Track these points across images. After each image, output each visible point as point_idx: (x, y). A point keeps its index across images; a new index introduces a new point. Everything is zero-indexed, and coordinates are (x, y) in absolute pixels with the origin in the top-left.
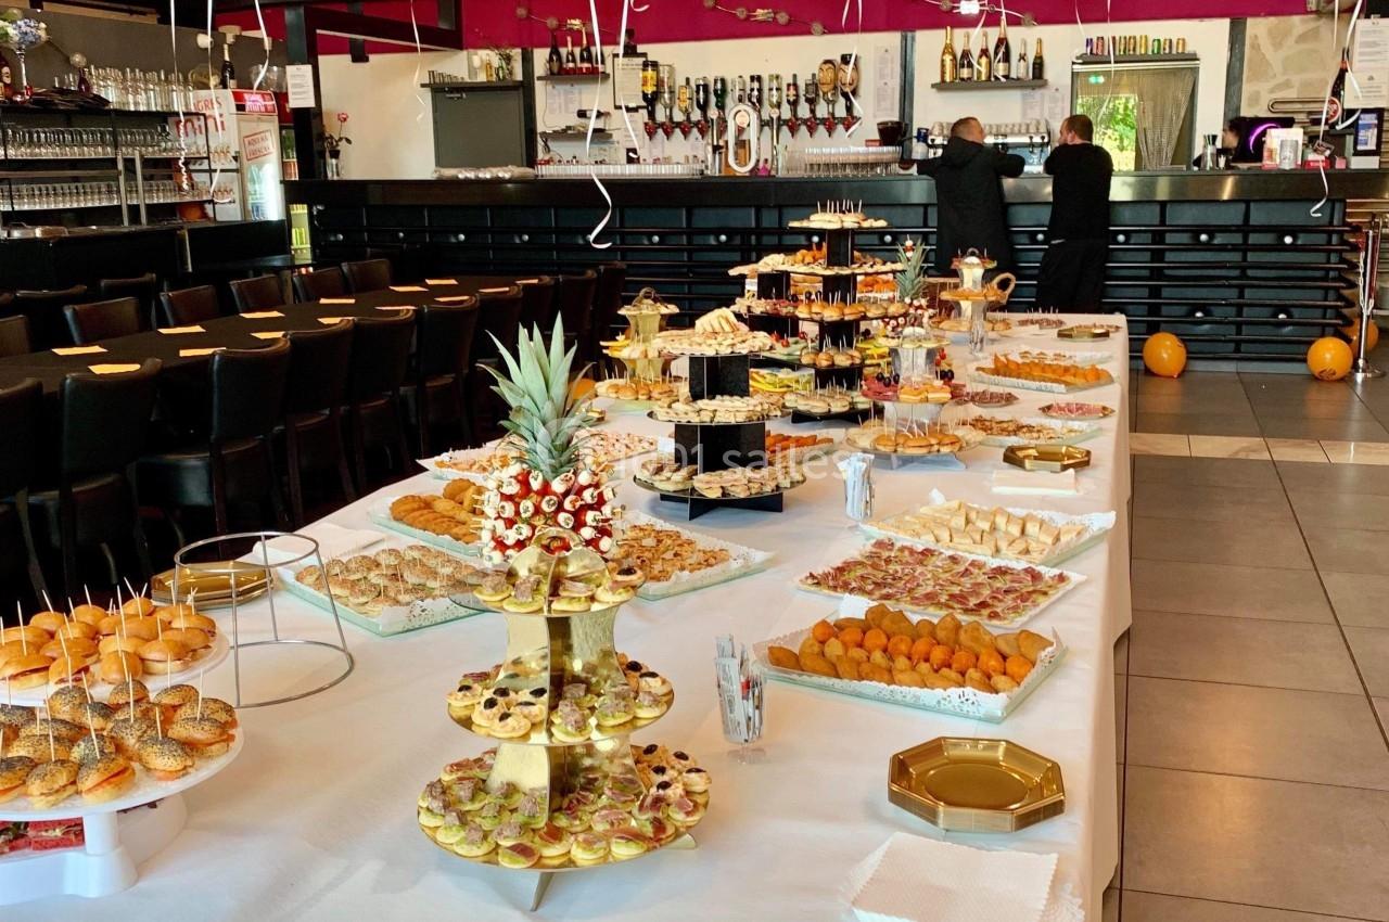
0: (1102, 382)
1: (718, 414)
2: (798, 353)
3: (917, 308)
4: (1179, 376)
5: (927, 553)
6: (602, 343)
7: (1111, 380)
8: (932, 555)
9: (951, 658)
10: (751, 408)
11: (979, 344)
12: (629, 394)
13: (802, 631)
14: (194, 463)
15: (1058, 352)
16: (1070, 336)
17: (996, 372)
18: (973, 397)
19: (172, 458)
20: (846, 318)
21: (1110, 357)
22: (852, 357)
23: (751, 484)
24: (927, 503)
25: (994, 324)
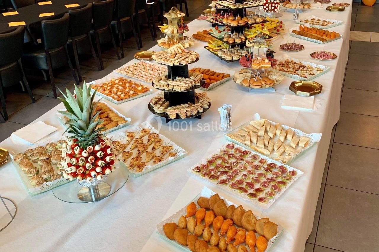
0: (336, 38)
1: (175, 87)
2: (224, 35)
3: (276, 4)
4: (373, 6)
5: (246, 153)
6: (159, 26)
7: (339, 37)
8: (247, 154)
9: (235, 235)
10: (187, 85)
11: (297, 16)
12: (167, 46)
13: (182, 209)
14: (42, 56)
15: (324, 19)
16: (330, 10)
17: (299, 33)
18: (288, 47)
19: (35, 54)
20: (240, 25)
21: (343, 23)
22: (241, 39)
23: (187, 112)
24: (253, 120)
25: (304, 5)
